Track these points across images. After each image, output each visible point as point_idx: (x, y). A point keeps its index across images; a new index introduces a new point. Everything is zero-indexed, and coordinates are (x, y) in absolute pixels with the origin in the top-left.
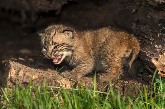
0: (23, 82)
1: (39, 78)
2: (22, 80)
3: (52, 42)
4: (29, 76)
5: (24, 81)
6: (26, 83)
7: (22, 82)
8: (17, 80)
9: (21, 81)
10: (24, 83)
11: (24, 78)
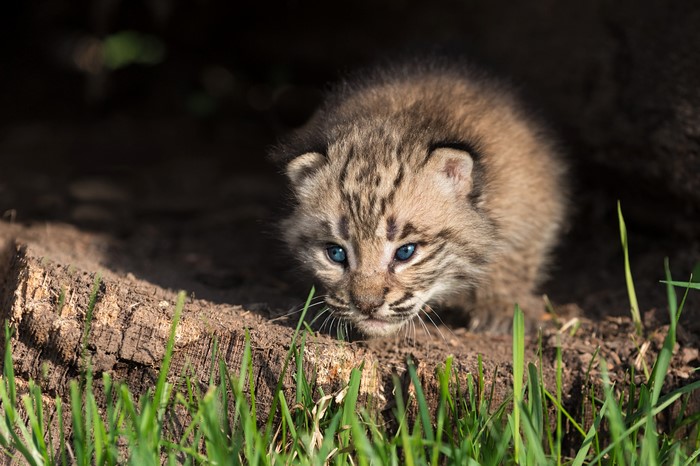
0: (122, 360)
1: (207, 341)
2: (113, 348)
3: (391, 222)
4: (150, 325)
5: (126, 355)
6: (139, 365)
7: (112, 358)
8: (89, 347)
9: (107, 353)
10: (123, 365)
11: (127, 340)
